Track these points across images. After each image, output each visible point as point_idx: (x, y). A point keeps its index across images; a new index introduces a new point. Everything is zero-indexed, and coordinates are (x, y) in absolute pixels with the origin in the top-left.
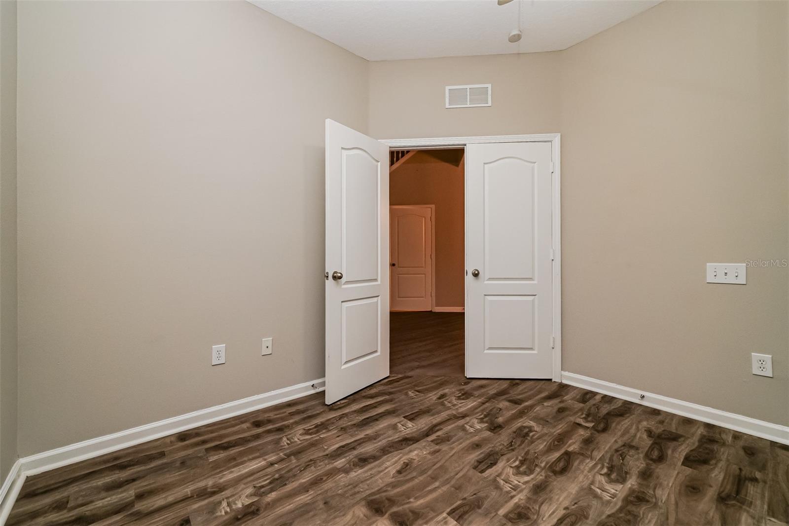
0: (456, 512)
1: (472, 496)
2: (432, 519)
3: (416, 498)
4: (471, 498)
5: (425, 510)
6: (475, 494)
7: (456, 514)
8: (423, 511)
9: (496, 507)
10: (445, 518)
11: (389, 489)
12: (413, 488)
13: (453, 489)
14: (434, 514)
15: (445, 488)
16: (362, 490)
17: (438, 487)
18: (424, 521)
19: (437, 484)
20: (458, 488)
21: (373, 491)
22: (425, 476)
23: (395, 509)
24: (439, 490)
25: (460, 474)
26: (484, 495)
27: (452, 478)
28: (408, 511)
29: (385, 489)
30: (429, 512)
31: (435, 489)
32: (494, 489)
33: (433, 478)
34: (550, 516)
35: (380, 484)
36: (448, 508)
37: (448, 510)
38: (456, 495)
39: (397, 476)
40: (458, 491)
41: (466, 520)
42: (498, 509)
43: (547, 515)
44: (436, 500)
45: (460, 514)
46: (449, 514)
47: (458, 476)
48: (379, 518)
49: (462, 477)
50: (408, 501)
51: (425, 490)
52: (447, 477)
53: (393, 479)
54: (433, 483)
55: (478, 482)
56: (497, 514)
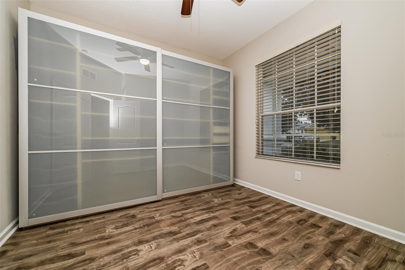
0: (227, 246)
1: (217, 252)
2: (239, 244)
3: (246, 254)
4: (218, 251)
5: (241, 248)
6: (216, 252)
7: (227, 245)
8: (242, 248)
9: (209, 246)
10: (233, 244)
11: (262, 260)
12: (248, 259)
13: (226, 256)
14: (237, 246)
15: (230, 257)
16: (278, 261)
17: (234, 258)
18: (242, 244)
19: (234, 260)
20: (223, 256)
21: (271, 260)
22: (241, 266)
23: (256, 250)
24: (234, 256)
25: (219, 264)
26: (211, 251)
27: (225, 263)
28: (250, 249)
29: (264, 260)
30: (240, 247)
31: (235, 257)
32: (204, 254)
33: (236, 264)
34: (189, 240)
35: (268, 263)
36: (231, 248)
37: (231, 247)
38: (225, 253)
39: (259, 268)
40: (224, 255)
41: (224, 243)
42: (208, 245)
43: (189, 241)
44: (236, 252)
45: (226, 245)
46: (231, 246)
47: (221, 263)
48: (263, 247)
49: (219, 262)
50: (250, 253)
51: (242, 257)
52: (228, 264)
53: (261, 266)
54: (237, 261)
55: (210, 258)
56: (210, 243)
